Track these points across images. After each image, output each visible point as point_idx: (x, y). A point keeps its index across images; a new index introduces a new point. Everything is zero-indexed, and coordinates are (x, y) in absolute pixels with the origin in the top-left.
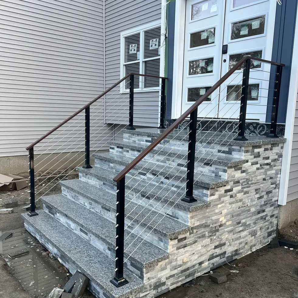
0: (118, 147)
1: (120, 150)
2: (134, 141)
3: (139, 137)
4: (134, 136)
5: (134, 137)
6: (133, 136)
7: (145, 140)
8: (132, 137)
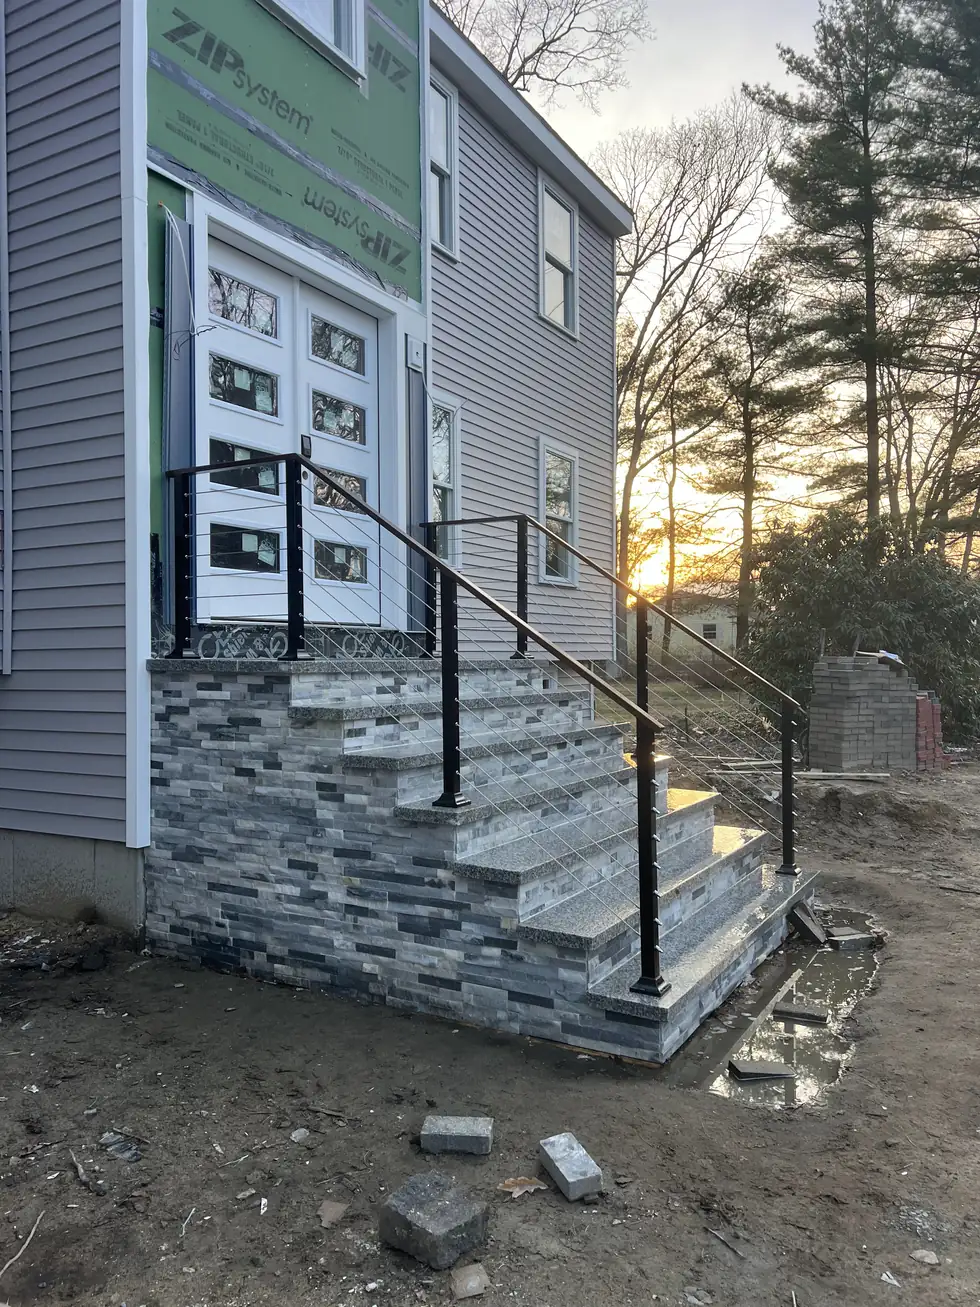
0: (380, 721)
1: (389, 728)
2: (339, 699)
3: (359, 682)
4: (336, 679)
5: (338, 683)
6: (333, 683)
7: (375, 689)
8: (328, 688)
